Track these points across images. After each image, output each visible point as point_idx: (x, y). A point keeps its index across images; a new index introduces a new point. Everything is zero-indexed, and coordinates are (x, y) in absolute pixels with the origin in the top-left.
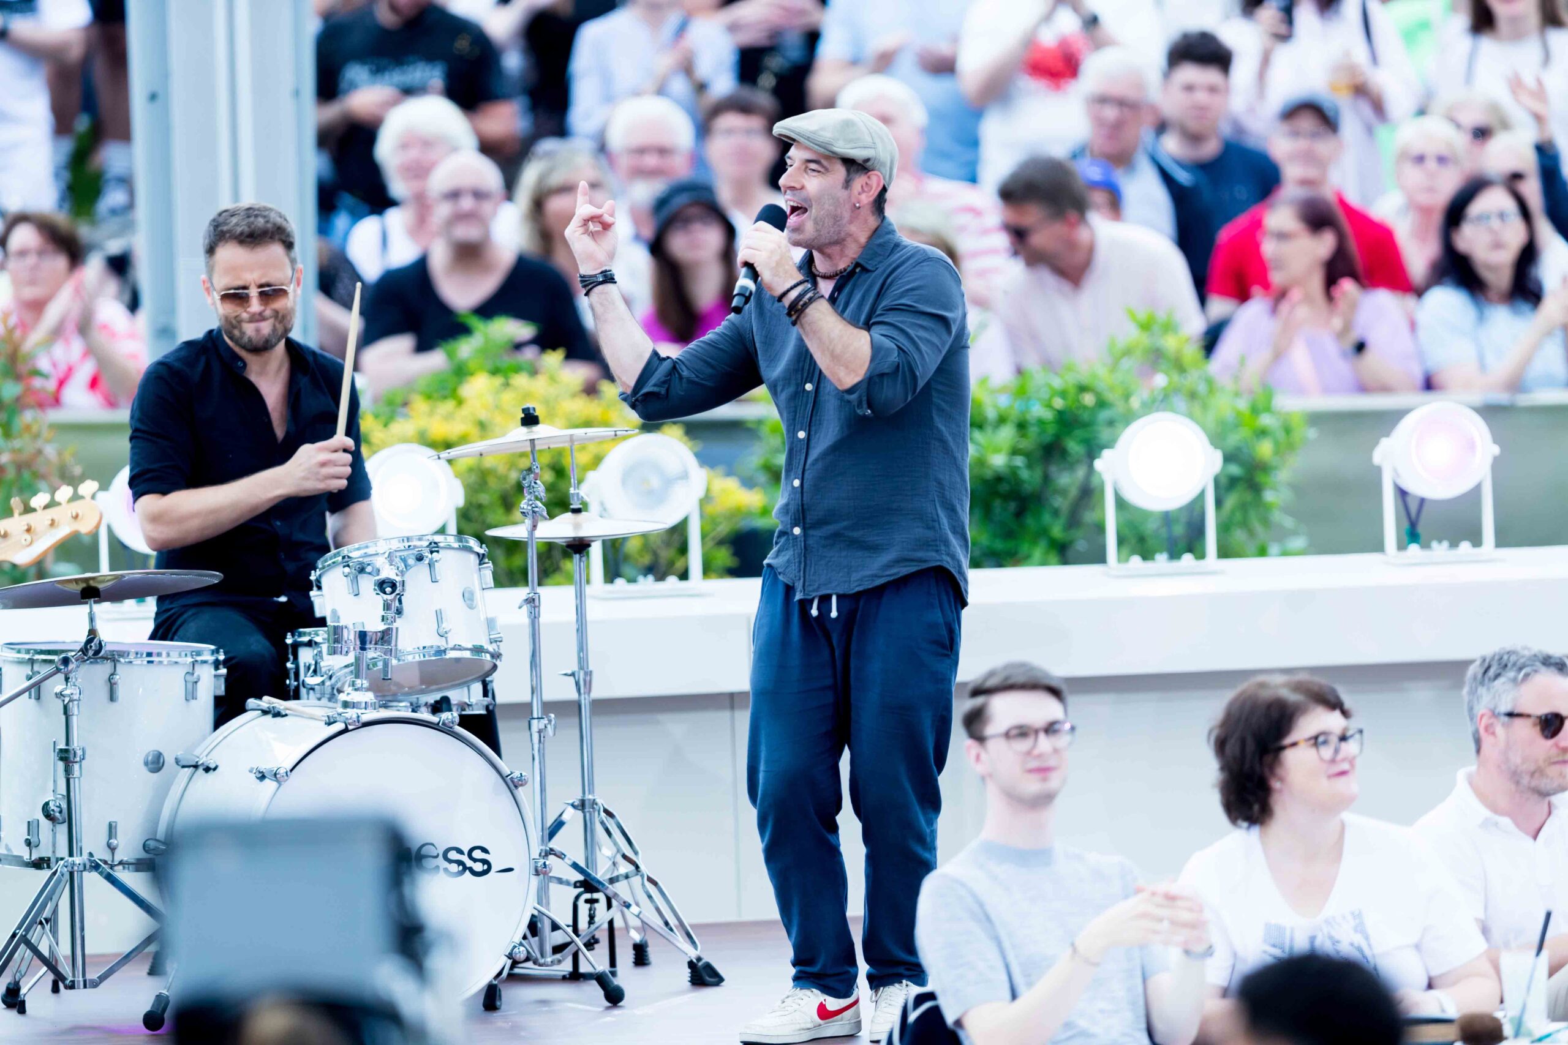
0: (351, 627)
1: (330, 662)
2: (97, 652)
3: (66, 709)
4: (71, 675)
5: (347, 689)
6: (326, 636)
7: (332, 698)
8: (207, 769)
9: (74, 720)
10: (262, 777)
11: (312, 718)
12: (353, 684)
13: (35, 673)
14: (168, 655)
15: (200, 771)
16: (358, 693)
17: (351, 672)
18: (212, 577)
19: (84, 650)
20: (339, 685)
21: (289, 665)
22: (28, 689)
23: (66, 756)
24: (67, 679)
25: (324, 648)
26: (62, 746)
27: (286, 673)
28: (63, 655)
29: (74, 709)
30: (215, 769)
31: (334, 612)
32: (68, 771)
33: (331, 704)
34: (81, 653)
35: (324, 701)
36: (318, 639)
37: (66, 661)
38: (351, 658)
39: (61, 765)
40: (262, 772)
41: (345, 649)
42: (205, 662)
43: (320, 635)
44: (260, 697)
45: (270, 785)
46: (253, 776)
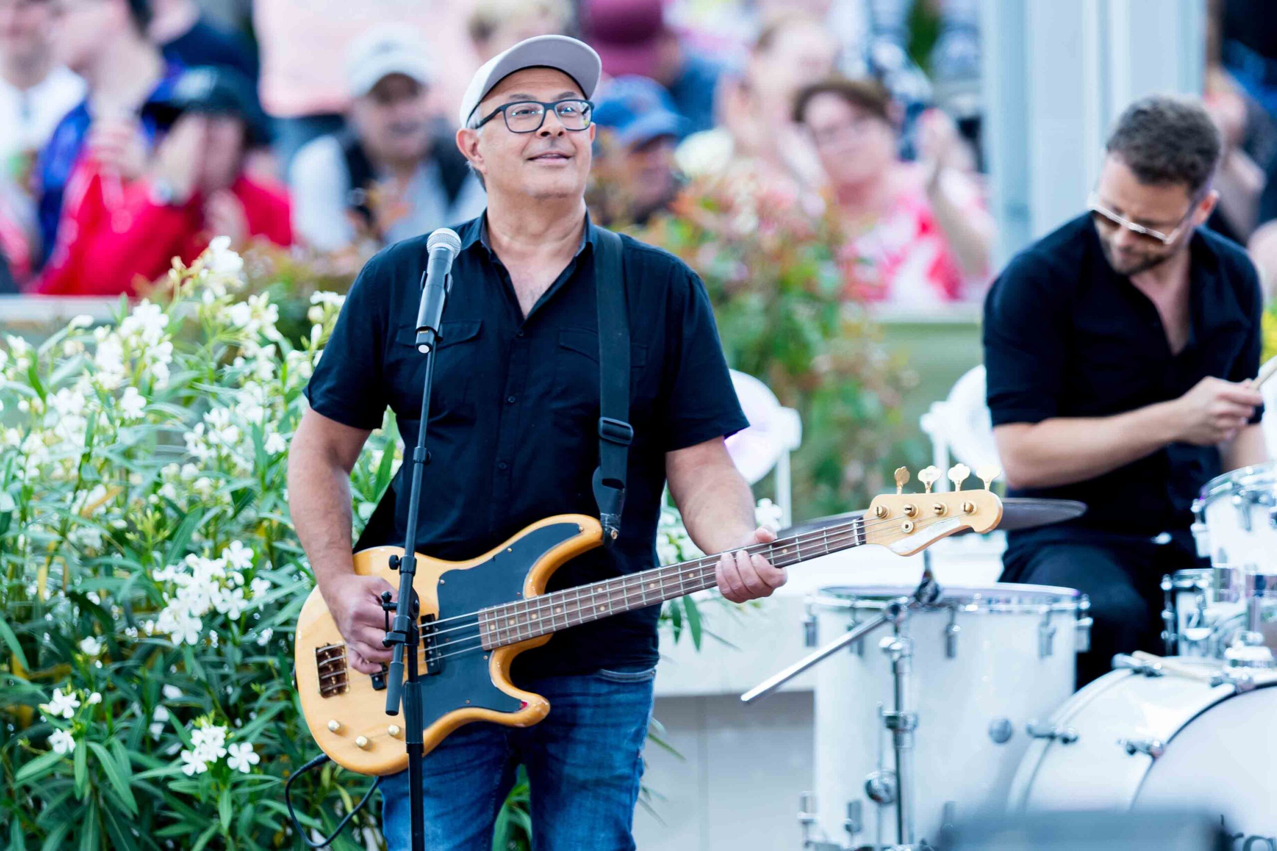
0: (1241, 569)
1: (1215, 611)
2: (933, 598)
3: (896, 669)
4: (903, 626)
5: (1237, 643)
6: (1211, 579)
7: (1219, 655)
8: (1066, 741)
9: (905, 680)
10: (1132, 751)
11: (1195, 679)
12: (1244, 638)
13: (857, 623)
14: (1020, 602)
15: (1058, 743)
16: (1250, 648)
17: (1242, 624)
18: (1074, 509)
19: (918, 596)
20: (1226, 639)
21: (1166, 614)
22: (848, 643)
23: (894, 724)
24: (896, 631)
25: (1209, 594)
26: (890, 711)
27: (1161, 625)
28: (891, 603)
29: (906, 667)
30: (1075, 740)
31: (1222, 552)
32: (897, 742)
33: (1218, 662)
34: (913, 600)
35: (1210, 659)
36: (1202, 584)
37: (896, 609)
38: (1241, 606)
39: (889, 734)
40: (1133, 746)
41: (1234, 596)
42: (1062, 611)
43: (1204, 578)
44: (1129, 652)
45: (1142, 760)
46: (1122, 751)
